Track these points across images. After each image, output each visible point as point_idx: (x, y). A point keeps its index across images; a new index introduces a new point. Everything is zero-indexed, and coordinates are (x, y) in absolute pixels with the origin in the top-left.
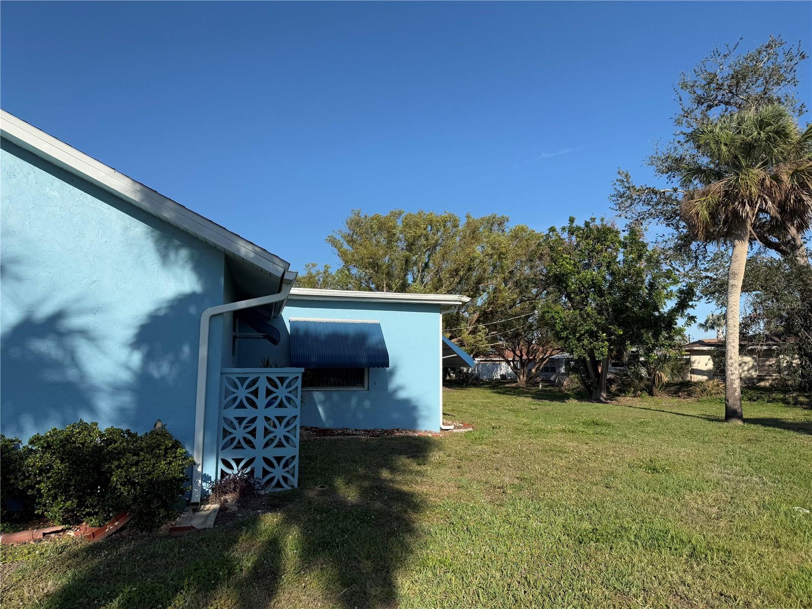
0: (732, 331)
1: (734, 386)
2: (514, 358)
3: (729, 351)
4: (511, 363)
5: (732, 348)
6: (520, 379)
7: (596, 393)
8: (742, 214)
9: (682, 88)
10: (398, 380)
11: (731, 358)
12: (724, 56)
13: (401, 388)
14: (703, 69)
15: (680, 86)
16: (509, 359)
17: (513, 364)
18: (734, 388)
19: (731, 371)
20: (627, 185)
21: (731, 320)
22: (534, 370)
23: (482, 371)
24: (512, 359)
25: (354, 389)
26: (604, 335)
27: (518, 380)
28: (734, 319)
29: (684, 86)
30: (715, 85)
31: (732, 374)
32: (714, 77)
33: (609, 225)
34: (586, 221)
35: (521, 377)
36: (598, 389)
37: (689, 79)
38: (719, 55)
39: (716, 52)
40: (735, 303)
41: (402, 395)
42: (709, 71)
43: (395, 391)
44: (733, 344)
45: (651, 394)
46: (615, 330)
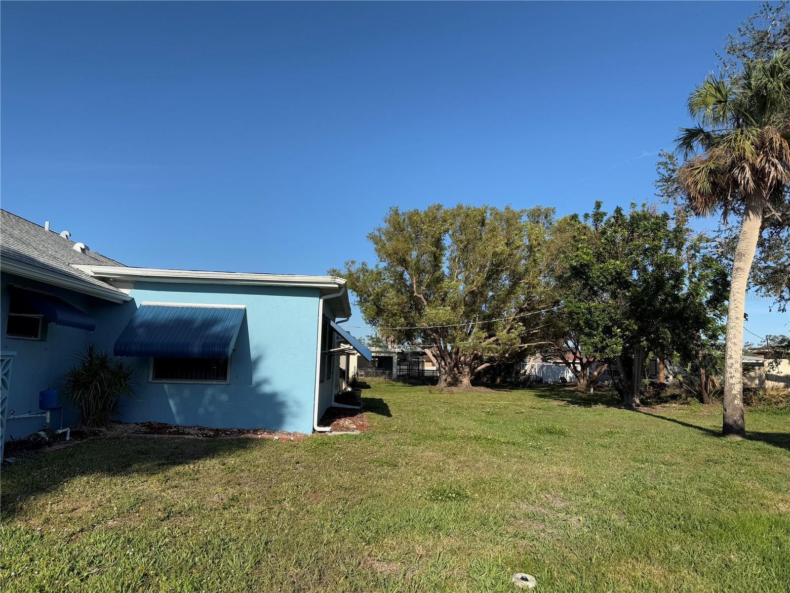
0: (734, 324)
1: (733, 393)
2: (574, 360)
3: (729, 349)
4: (572, 365)
5: (732, 345)
6: (580, 382)
7: (628, 398)
8: (741, 182)
9: (728, 52)
10: (262, 372)
11: (731, 357)
12: (777, 9)
13: (265, 381)
14: (750, 27)
15: (727, 51)
16: (569, 361)
17: (574, 366)
18: (733, 394)
19: (730, 373)
20: (672, 168)
21: (733, 311)
22: (596, 373)
23: (547, 373)
24: (572, 361)
25: (215, 382)
26: (619, 330)
27: (579, 384)
28: (736, 309)
29: (732, 50)
30: (765, 44)
31: (731, 377)
32: (765, 36)
33: (651, 211)
34: (617, 207)
35: (582, 381)
36: (630, 394)
37: (738, 41)
38: (770, 9)
39: (766, 6)
40: (739, 291)
41: (267, 389)
42: (757, 28)
43: (259, 384)
44: (733, 340)
45: (702, 401)
46: (629, 325)
